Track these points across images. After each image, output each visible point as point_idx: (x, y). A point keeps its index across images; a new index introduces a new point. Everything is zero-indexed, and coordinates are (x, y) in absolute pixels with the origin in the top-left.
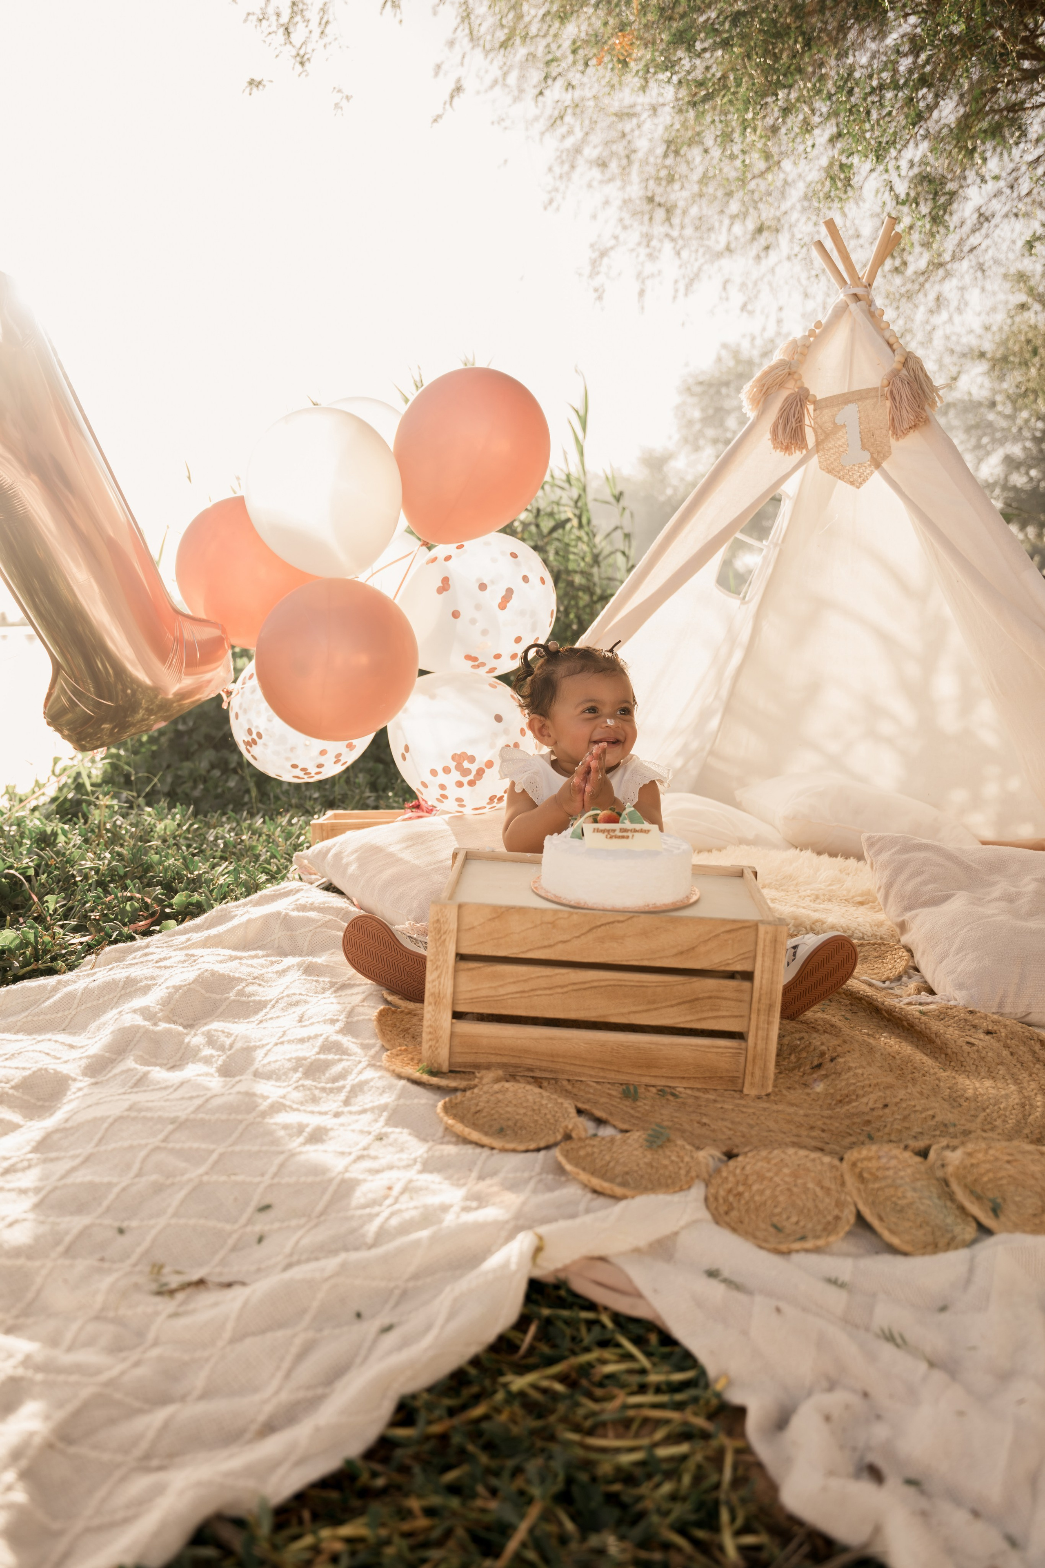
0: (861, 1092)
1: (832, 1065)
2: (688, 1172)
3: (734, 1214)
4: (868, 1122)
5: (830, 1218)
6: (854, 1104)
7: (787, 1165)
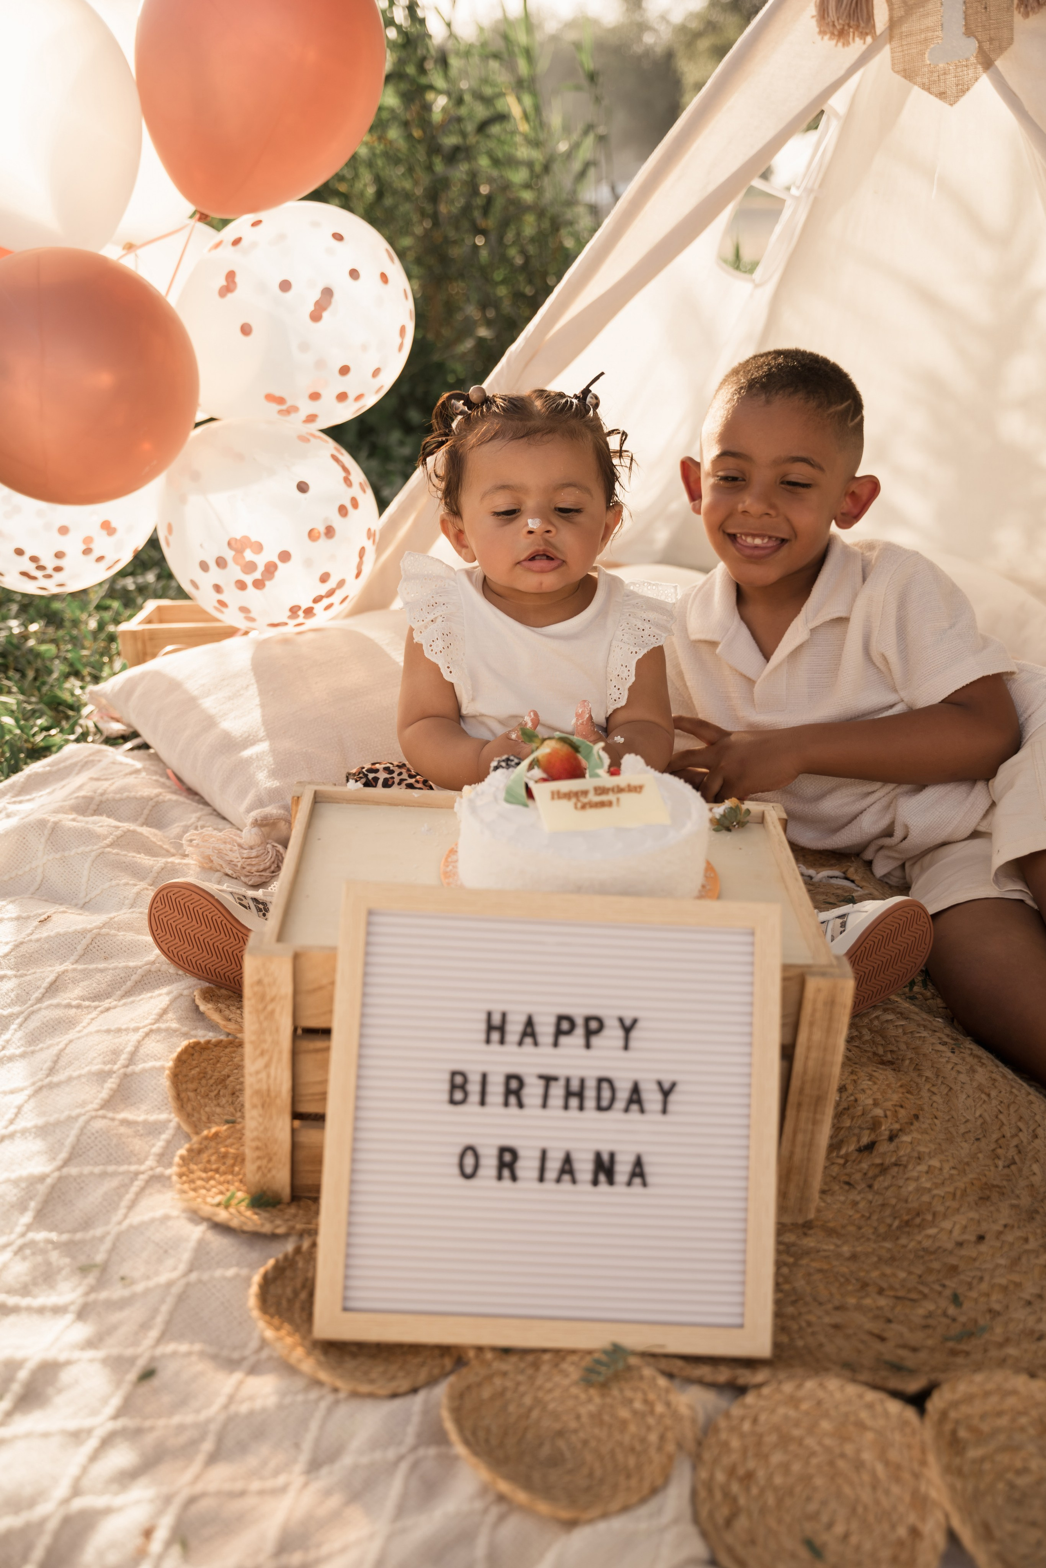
0: (940, 1209)
1: (892, 1146)
2: (662, 1438)
3: (742, 1522)
4: (953, 1270)
5: (902, 1532)
6: (932, 1231)
7: (826, 1415)
